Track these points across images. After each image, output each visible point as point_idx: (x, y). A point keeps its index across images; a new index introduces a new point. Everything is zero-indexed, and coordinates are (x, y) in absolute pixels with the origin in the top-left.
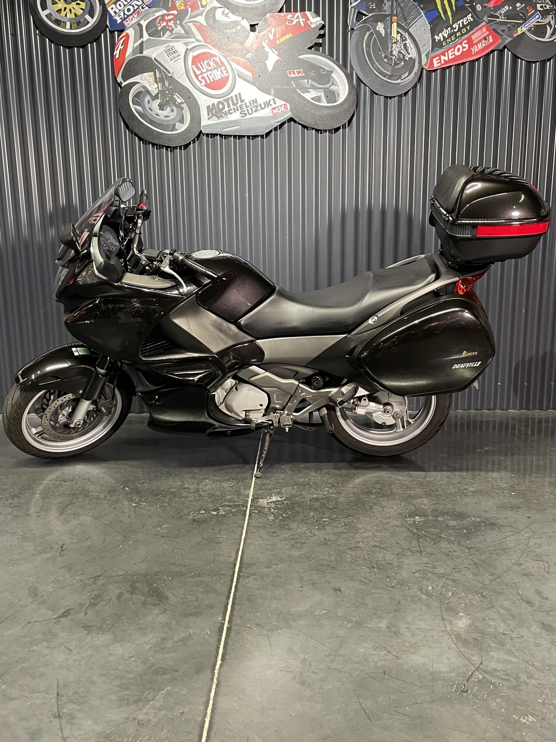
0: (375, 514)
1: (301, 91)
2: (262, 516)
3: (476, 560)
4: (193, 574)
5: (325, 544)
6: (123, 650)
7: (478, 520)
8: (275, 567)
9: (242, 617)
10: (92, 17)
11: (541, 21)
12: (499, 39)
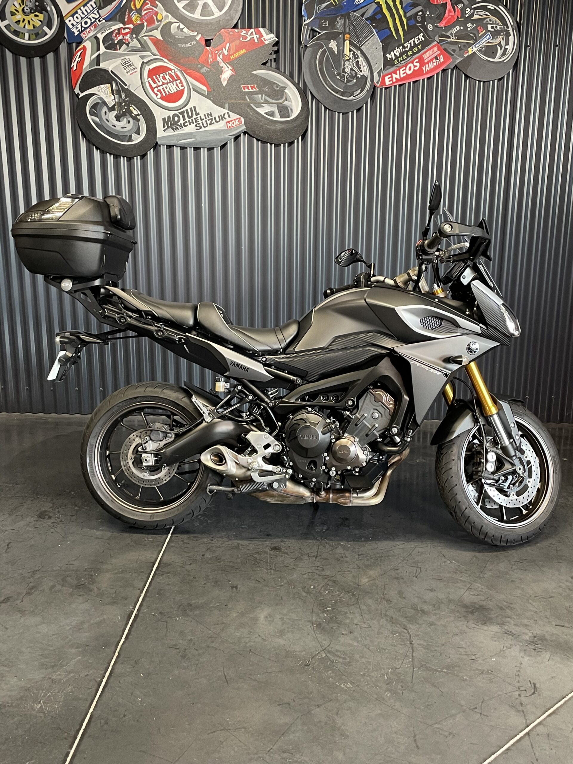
0: (290, 522)
1: (255, 106)
3: (360, 565)
9: (149, 606)
10: (50, 29)
11: (491, 41)
12: (450, 59)
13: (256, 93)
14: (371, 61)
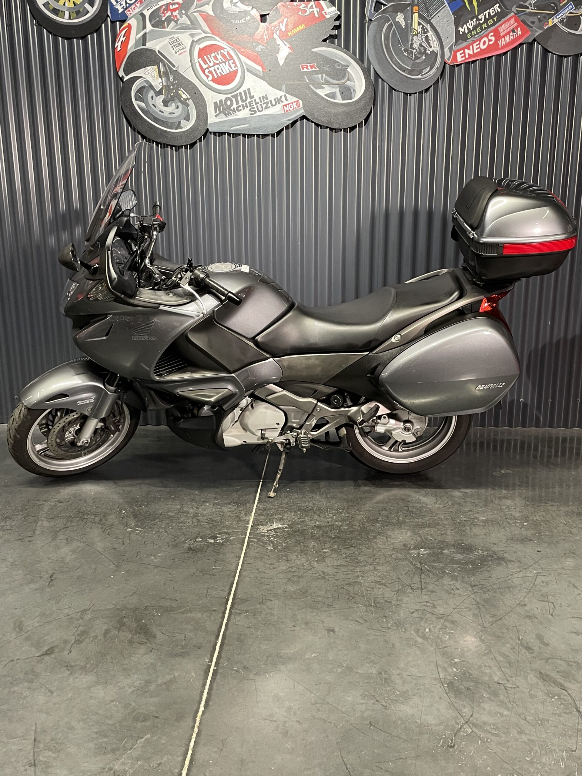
0: (378, 545)
1: (314, 87)
2: (260, 545)
3: (478, 600)
4: (183, 610)
5: (323, 578)
6: (105, 693)
7: (485, 553)
8: (268, 603)
9: (229, 659)
10: (92, 6)
11: (574, 12)
12: (528, 32)
13: (316, 73)
14: (441, 36)
